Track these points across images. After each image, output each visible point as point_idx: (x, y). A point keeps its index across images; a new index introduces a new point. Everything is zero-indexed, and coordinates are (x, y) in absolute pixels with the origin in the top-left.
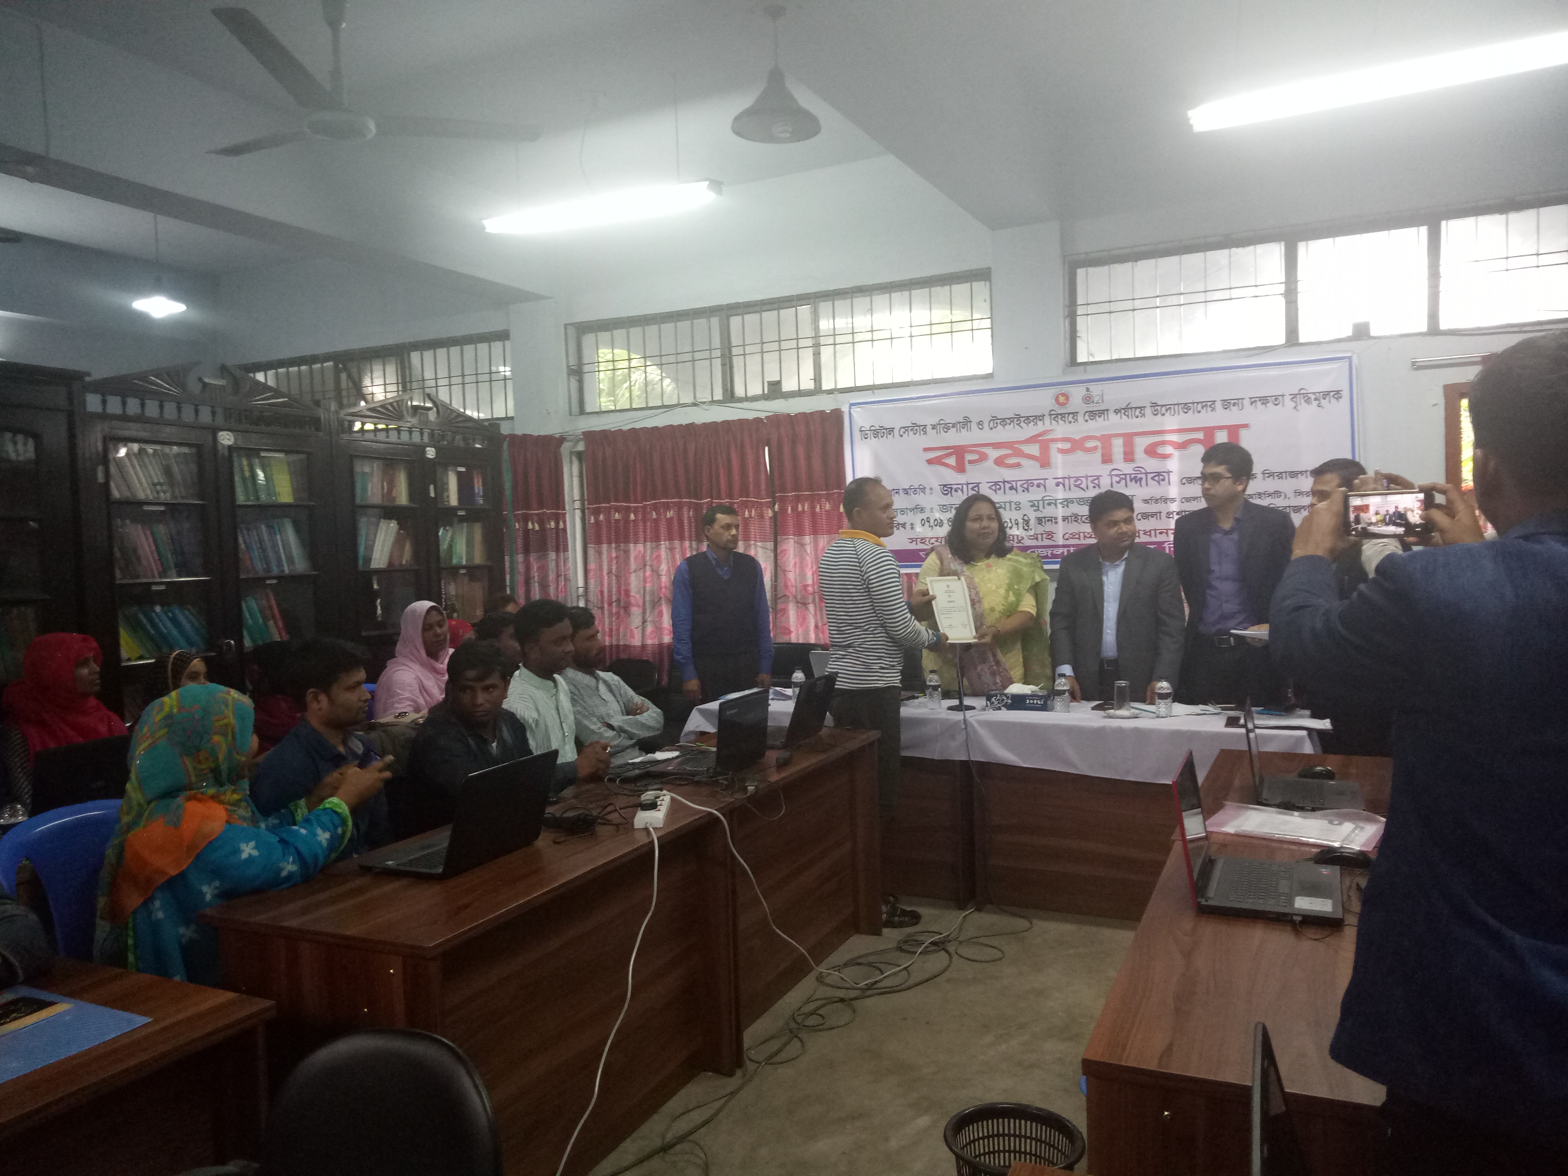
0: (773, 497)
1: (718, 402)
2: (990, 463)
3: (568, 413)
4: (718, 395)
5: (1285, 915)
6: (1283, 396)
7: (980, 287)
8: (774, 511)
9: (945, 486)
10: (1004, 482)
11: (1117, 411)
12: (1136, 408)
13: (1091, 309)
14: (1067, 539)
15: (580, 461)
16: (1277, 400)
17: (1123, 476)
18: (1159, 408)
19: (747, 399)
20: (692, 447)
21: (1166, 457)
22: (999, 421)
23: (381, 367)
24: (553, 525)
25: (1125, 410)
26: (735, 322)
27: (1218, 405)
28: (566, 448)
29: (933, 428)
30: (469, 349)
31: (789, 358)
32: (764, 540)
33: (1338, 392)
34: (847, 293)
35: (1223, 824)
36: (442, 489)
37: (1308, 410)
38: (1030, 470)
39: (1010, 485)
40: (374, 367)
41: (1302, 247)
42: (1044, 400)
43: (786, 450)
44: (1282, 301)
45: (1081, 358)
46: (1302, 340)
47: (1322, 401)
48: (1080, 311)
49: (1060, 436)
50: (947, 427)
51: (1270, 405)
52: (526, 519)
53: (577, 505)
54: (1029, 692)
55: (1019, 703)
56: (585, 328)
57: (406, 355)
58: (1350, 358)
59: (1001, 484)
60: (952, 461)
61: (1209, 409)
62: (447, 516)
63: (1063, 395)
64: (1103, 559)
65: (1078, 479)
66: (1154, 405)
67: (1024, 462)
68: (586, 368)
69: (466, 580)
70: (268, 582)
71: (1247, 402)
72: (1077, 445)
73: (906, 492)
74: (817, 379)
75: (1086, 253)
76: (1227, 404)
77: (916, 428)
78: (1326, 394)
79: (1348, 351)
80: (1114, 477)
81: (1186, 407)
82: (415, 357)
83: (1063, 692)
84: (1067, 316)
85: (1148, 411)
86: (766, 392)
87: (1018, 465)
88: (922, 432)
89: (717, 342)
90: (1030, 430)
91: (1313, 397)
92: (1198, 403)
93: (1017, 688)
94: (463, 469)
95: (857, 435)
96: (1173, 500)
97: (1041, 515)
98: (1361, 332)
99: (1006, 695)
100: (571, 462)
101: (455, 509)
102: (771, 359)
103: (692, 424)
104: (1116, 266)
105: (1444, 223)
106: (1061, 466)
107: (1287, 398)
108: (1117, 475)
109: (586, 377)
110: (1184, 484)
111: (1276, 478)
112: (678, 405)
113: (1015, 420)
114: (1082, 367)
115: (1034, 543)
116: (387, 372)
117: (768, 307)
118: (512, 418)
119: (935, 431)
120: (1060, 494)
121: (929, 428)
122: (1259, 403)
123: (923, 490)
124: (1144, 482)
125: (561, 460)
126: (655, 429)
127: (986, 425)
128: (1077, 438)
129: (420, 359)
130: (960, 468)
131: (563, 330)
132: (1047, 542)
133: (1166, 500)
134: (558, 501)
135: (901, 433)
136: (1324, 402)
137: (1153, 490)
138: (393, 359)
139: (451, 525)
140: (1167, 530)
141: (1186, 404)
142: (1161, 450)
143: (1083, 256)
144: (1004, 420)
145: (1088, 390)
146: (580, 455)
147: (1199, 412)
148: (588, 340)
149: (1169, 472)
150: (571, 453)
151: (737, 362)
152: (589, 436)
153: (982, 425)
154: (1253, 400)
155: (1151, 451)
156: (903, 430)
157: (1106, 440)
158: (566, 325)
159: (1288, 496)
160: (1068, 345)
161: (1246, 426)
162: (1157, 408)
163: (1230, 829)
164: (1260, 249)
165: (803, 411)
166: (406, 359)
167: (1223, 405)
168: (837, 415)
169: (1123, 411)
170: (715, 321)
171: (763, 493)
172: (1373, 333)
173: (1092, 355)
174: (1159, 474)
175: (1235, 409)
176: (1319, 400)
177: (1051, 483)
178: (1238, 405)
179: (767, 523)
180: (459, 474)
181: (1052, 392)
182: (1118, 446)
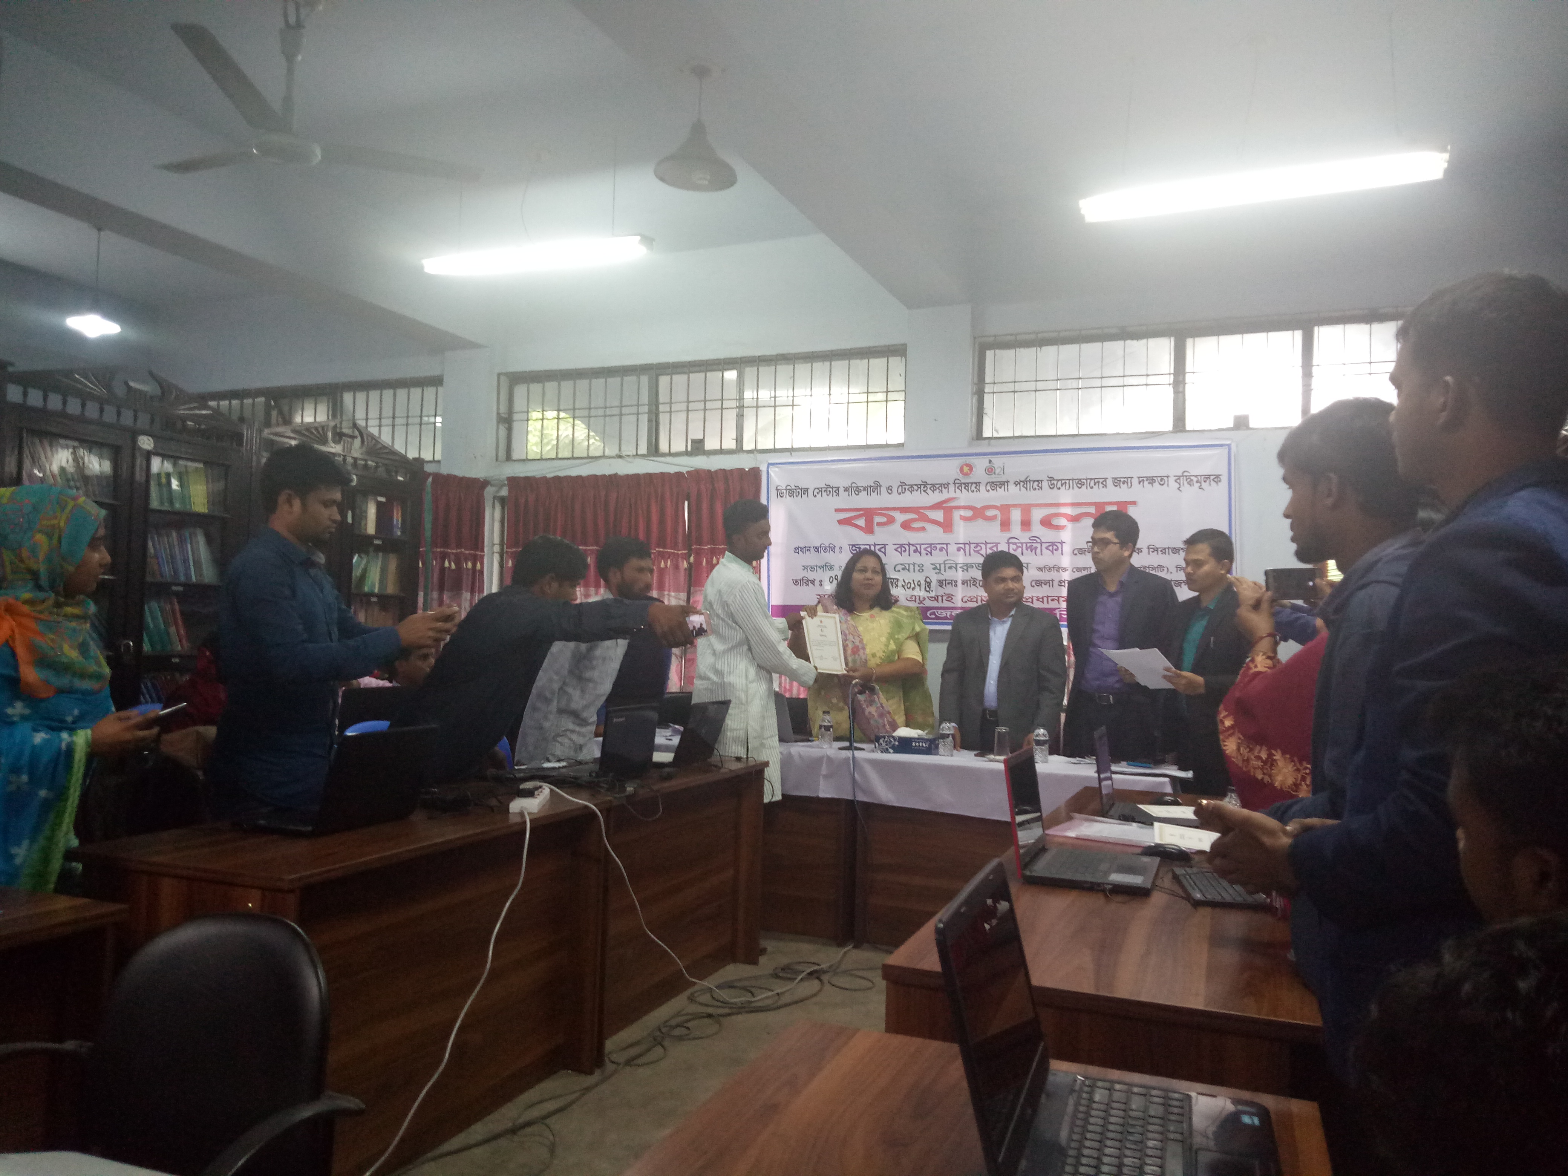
0: (690, 550)
1: (643, 456)
2: (897, 526)
3: (495, 458)
4: (643, 450)
5: (1099, 884)
6: (1168, 477)
7: (896, 363)
8: (689, 563)
9: (854, 545)
10: (909, 545)
11: (1017, 483)
12: (1034, 481)
13: (997, 388)
14: (966, 602)
15: (503, 508)
16: (1162, 480)
17: (1020, 545)
18: (1055, 482)
19: (670, 454)
20: (614, 496)
21: (1058, 528)
22: (905, 487)
23: (313, 406)
24: (470, 565)
25: (1024, 483)
26: (664, 381)
27: (1110, 482)
28: (489, 492)
29: (845, 490)
30: (402, 393)
31: (713, 418)
32: (677, 590)
33: (1218, 476)
34: (771, 360)
35: (1065, 830)
36: (360, 517)
37: (1190, 492)
38: (934, 534)
39: (915, 548)
40: (306, 405)
41: (1189, 342)
42: (949, 470)
43: (705, 505)
44: (1170, 390)
45: (987, 433)
46: (1188, 428)
47: (1203, 483)
48: (987, 389)
49: (962, 504)
50: (858, 490)
51: (1156, 485)
52: (444, 556)
53: (497, 548)
54: (916, 736)
55: (905, 745)
56: (516, 379)
57: (339, 394)
58: (1229, 445)
59: (907, 547)
60: (861, 522)
61: (1101, 485)
62: (364, 544)
63: (967, 465)
64: (992, 616)
65: (977, 545)
66: (1051, 479)
67: (929, 526)
68: (516, 417)
69: (376, 609)
70: (174, 588)
71: (1135, 481)
72: (978, 513)
73: (817, 549)
74: (739, 440)
75: (995, 336)
76: (1117, 482)
77: (830, 490)
78: (1207, 477)
79: (1227, 439)
80: (1011, 545)
81: (1080, 483)
82: (348, 397)
83: (948, 736)
84: (975, 394)
85: (1045, 484)
86: (689, 449)
87: (923, 529)
88: (835, 494)
89: (645, 398)
90: (936, 497)
91: (1195, 479)
92: (1091, 479)
93: (904, 732)
94: (382, 499)
95: (773, 493)
96: (1065, 569)
97: (941, 578)
98: (1241, 423)
99: (893, 737)
100: (494, 507)
101: (371, 538)
102: (696, 418)
103: (616, 475)
104: (1022, 349)
105: (1316, 328)
106: (962, 531)
107: (1172, 480)
108: (1015, 544)
109: (516, 426)
110: (1076, 554)
111: (1160, 553)
112: (603, 456)
113: (922, 486)
114: (986, 442)
115: (934, 604)
116: (318, 411)
117: (697, 369)
118: (439, 462)
119: (847, 493)
120: (961, 559)
121: (841, 490)
122: (1146, 483)
123: (833, 549)
124: (1038, 551)
125: (484, 504)
126: (579, 478)
127: (895, 490)
128: (979, 506)
129: (352, 399)
130: (869, 529)
131: (496, 378)
132: (946, 604)
133: (1058, 569)
134: (477, 542)
135: (815, 493)
136: (1204, 485)
137: (1047, 558)
138: (325, 398)
139: (367, 553)
140: (1058, 597)
141: (1080, 480)
142: (1055, 522)
143: (992, 339)
144: (912, 486)
145: (990, 461)
146: (503, 501)
147: (1092, 488)
148: (520, 391)
149: (1062, 543)
150: (494, 498)
151: (663, 419)
152: (514, 482)
153: (891, 490)
154: (1141, 479)
155: (1046, 523)
156: (817, 491)
157: (1005, 509)
158: (499, 375)
159: (1170, 571)
160: (974, 420)
161: (1134, 503)
162: (1054, 483)
163: (1072, 834)
164: (1153, 342)
165: (723, 468)
166: (339, 398)
167: (1114, 483)
168: (755, 473)
169: (1022, 484)
170: (645, 380)
171: (680, 545)
172: (1251, 425)
173: (997, 431)
174: (1053, 544)
175: (1124, 486)
176: (1200, 483)
177: (952, 548)
178: (1127, 483)
179: (682, 573)
180: (379, 505)
181: (957, 462)
182: (1016, 516)
